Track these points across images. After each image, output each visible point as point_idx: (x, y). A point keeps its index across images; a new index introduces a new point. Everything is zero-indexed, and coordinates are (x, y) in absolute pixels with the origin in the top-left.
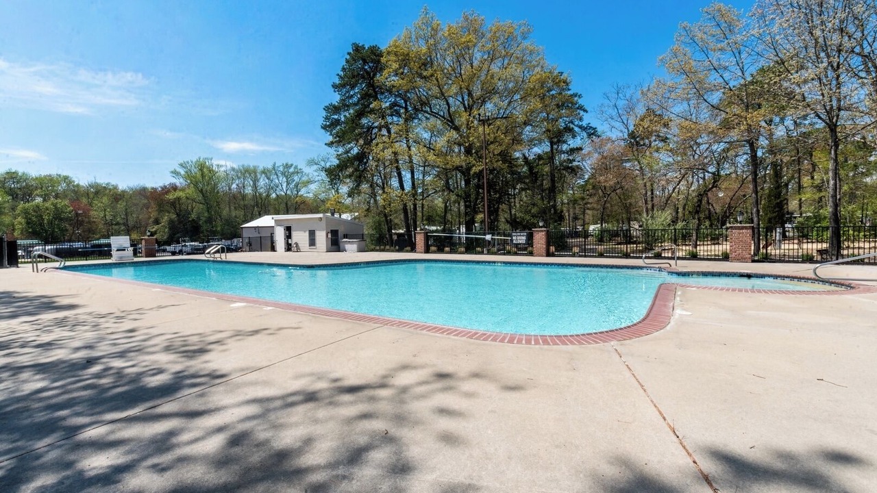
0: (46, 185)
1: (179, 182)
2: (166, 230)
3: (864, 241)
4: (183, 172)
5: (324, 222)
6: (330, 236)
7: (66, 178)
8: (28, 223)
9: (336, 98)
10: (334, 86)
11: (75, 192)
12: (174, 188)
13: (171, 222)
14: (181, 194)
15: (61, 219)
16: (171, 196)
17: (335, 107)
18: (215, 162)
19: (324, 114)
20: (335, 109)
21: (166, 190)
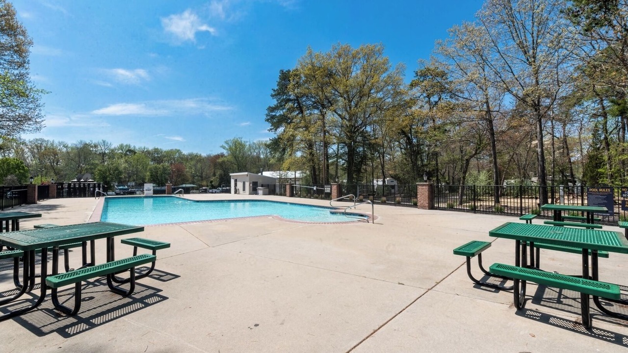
0: (169, 155)
1: (225, 152)
2: (218, 180)
3: (511, 198)
4: (227, 147)
5: (248, 177)
6: (251, 185)
7: (178, 151)
8: (151, 176)
9: (274, 102)
10: (272, 96)
11: (182, 158)
12: (222, 155)
13: (221, 175)
14: (225, 159)
15: (165, 173)
16: (220, 160)
17: (272, 108)
18: (243, 140)
19: (267, 112)
20: (272, 109)
21: (218, 157)
